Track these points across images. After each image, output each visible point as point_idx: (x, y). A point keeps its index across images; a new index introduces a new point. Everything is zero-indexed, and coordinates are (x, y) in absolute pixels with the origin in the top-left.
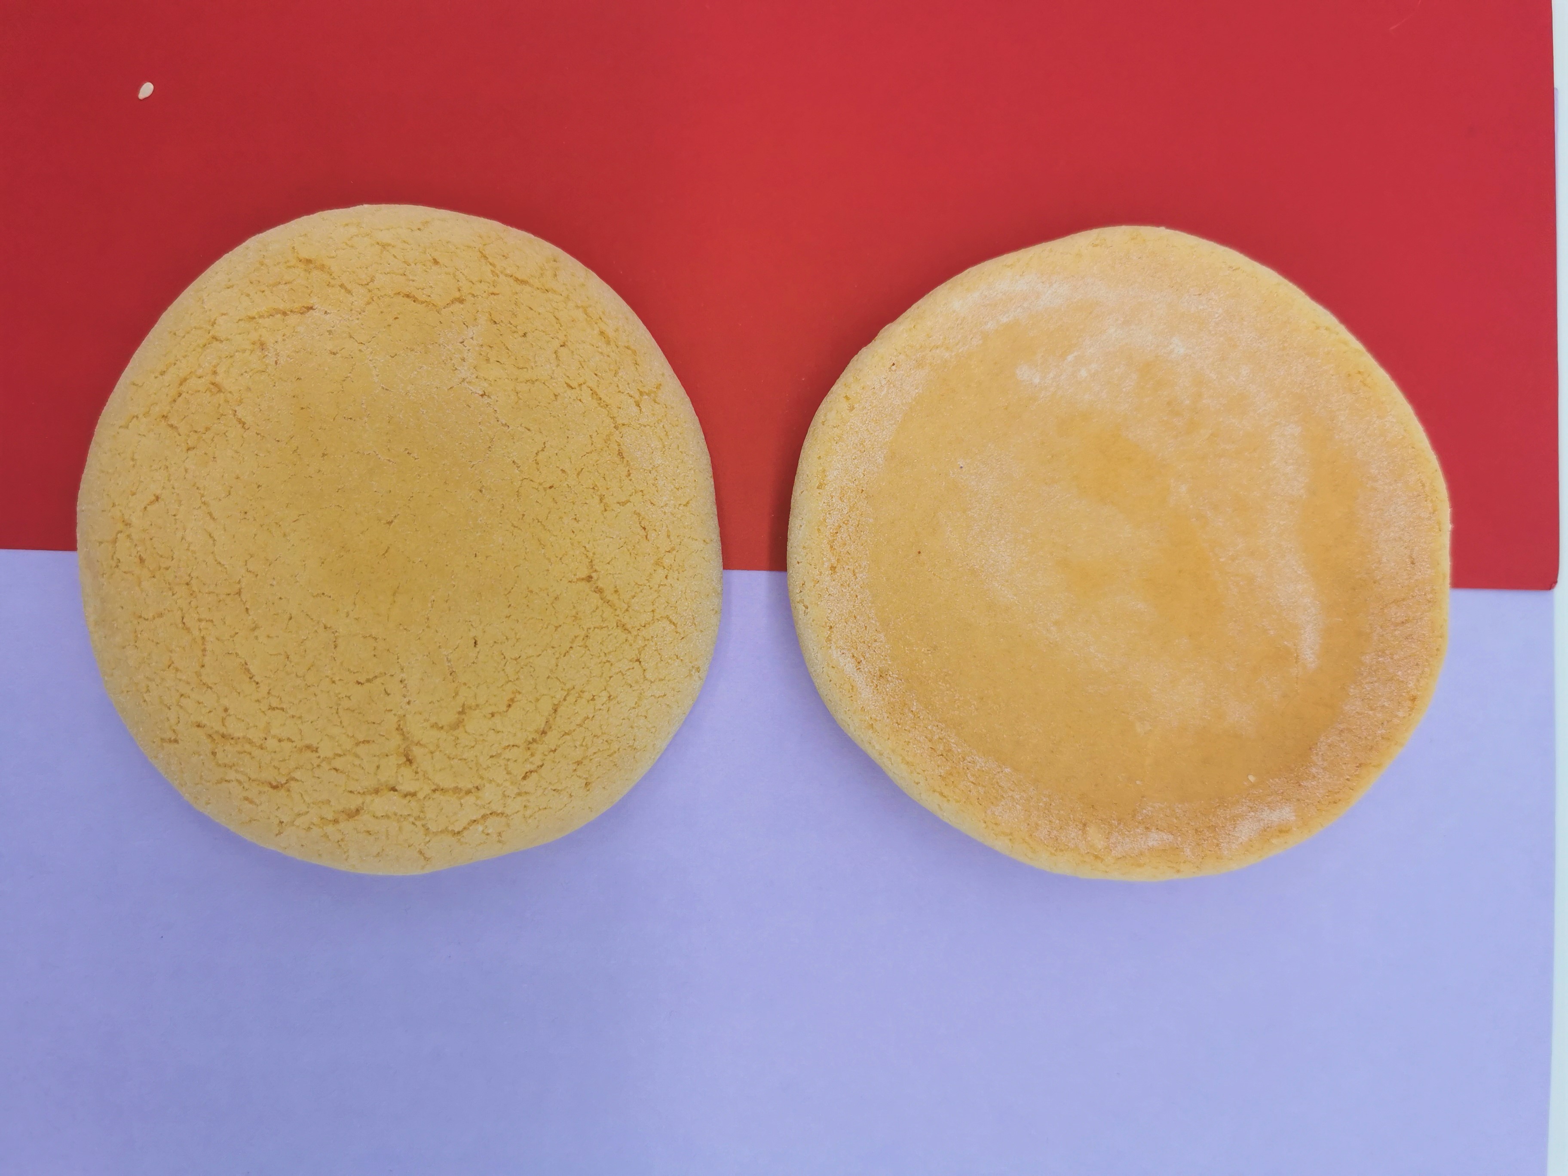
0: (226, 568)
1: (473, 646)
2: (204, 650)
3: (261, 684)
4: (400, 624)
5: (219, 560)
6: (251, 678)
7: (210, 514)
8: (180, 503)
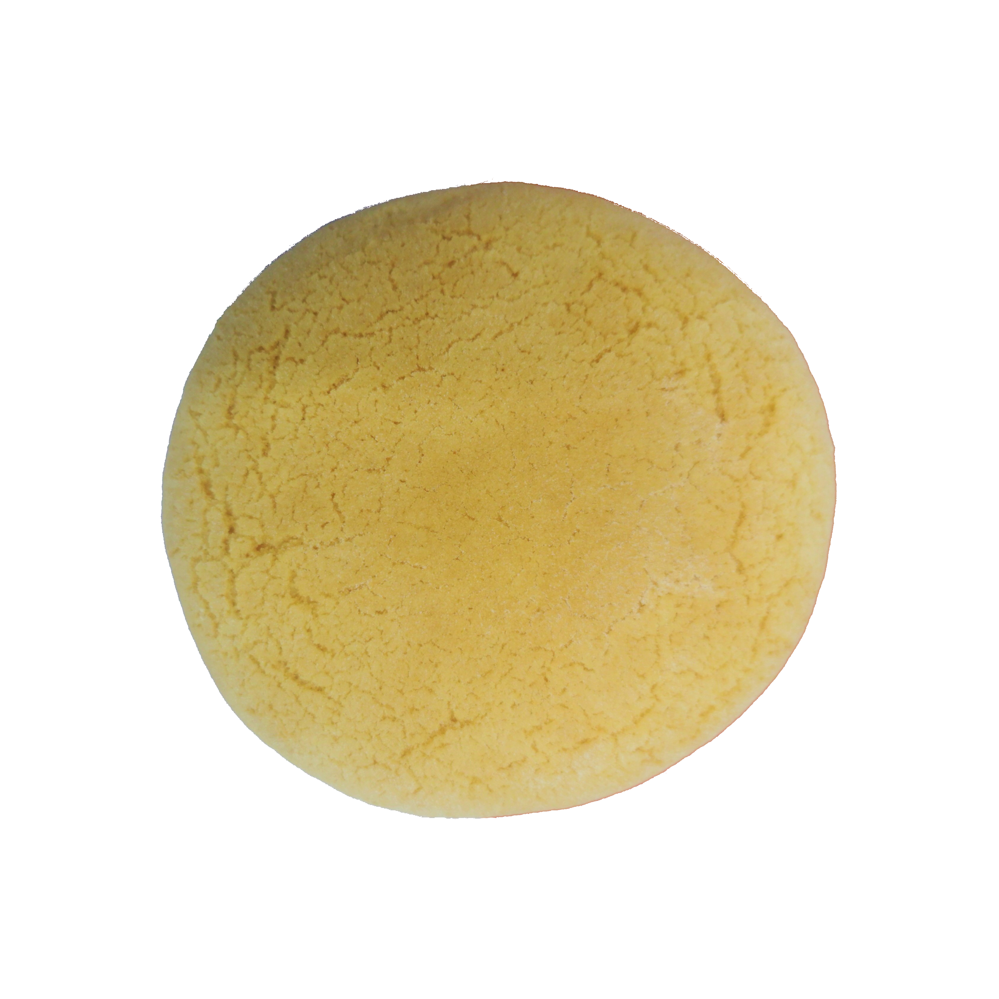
0: (444, 353)
1: (377, 610)
2: (361, 336)
3: (327, 397)
4: (395, 536)
5: (455, 345)
6: (334, 385)
7: (501, 333)
8: (512, 300)
